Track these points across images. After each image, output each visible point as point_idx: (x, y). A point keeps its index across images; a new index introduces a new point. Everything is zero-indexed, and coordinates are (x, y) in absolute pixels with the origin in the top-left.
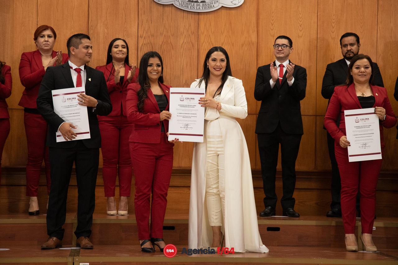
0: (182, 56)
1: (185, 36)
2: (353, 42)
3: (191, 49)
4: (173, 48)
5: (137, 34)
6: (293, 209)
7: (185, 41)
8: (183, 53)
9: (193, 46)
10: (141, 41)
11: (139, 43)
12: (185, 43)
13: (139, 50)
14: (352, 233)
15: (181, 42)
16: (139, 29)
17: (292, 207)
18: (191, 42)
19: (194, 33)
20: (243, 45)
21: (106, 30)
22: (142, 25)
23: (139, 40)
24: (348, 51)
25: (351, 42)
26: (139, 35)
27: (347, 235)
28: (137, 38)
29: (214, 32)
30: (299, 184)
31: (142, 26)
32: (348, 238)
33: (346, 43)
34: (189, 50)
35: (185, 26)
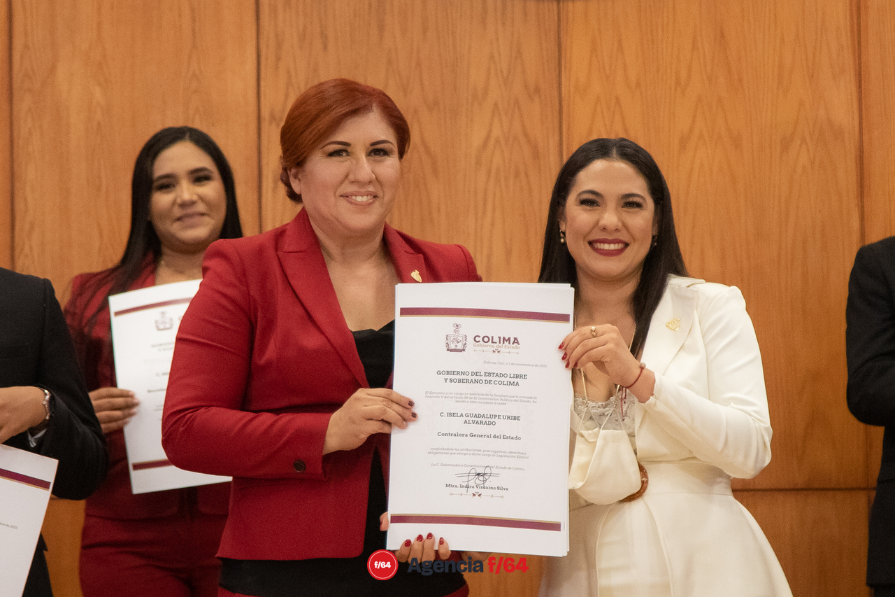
0: (485, 205)
1: (496, 105)
3: (526, 174)
4: (435, 171)
5: (252, 108)
7: (496, 132)
8: (486, 191)
9: (536, 154)
11: (264, 150)
12: (497, 141)
15: (477, 138)
16: (263, 83)
18: (526, 135)
19: (537, 90)
20: (786, 145)
21: (98, 93)
22: (278, 59)
23: (264, 136)
26: (265, 113)
28: (253, 126)
29: (638, 84)
31: (277, 67)
34: (517, 175)
35: (492, 57)
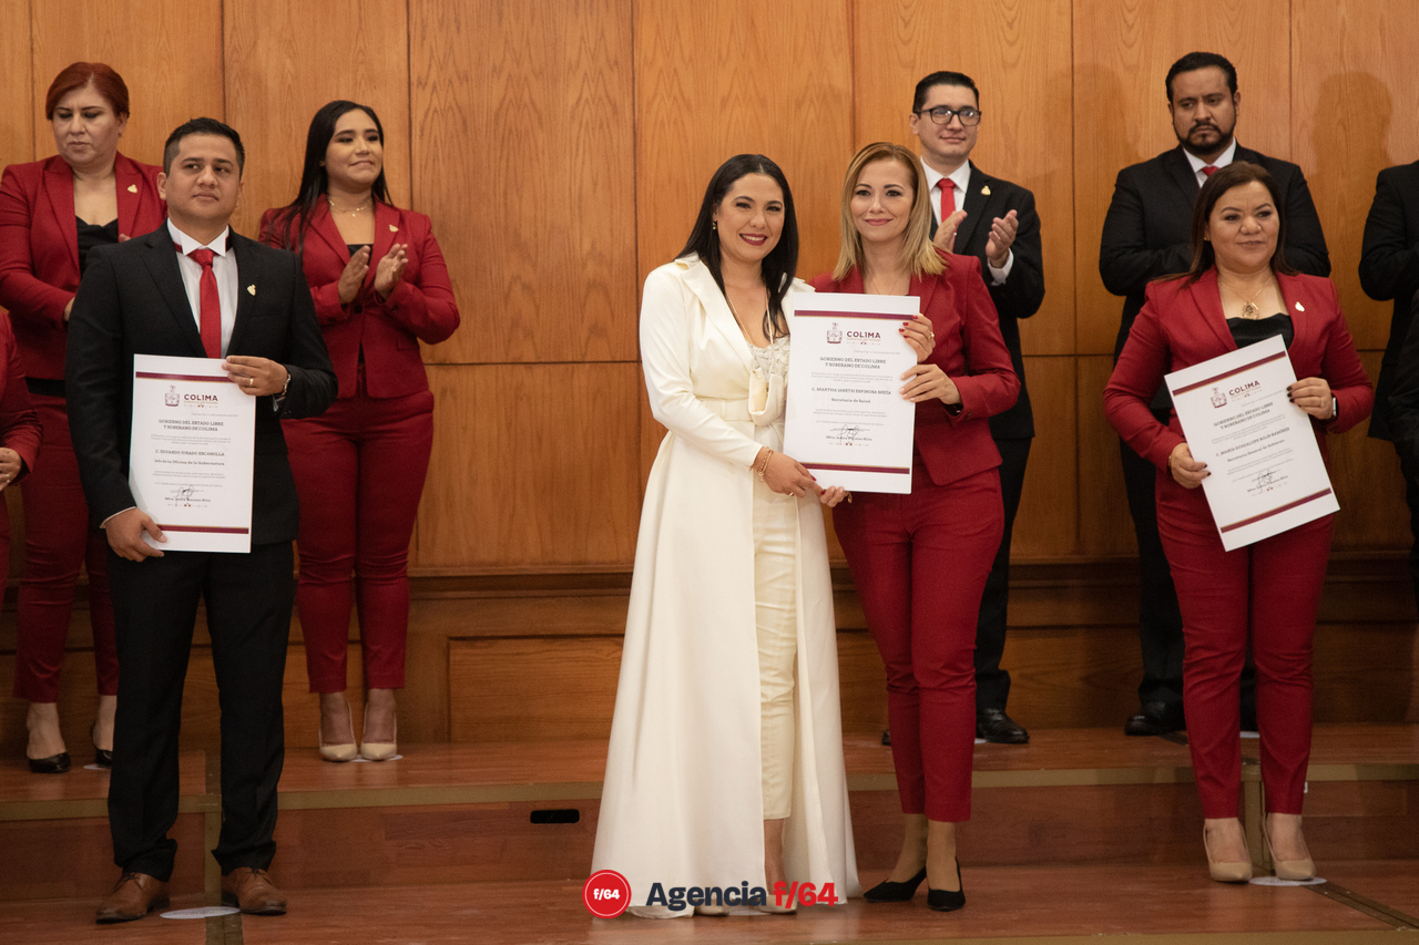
0: (577, 149)
1: (586, 74)
2: (1217, 91)
3: (608, 125)
4: (541, 123)
6: (1003, 713)
7: (586, 94)
8: (578, 138)
9: (615, 111)
10: (422, 100)
11: (413, 102)
12: (587, 101)
13: (416, 132)
14: (1230, 815)
15: (571, 99)
17: (1001, 702)
18: (608, 97)
19: (616, 63)
20: (799, 105)
22: (424, 39)
23: (413, 95)
24: (1199, 123)
25: (1210, 89)
26: (414, 77)
27: (1210, 823)
29: (691, 59)
30: (1020, 612)
31: (423, 44)
32: (1214, 833)
33: (1191, 92)
34: (601, 126)
35: (582, 38)
